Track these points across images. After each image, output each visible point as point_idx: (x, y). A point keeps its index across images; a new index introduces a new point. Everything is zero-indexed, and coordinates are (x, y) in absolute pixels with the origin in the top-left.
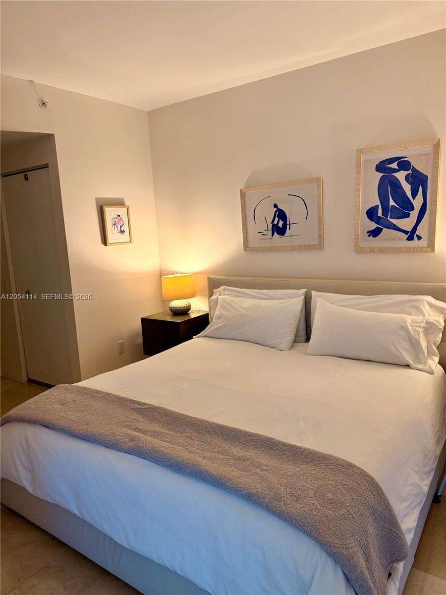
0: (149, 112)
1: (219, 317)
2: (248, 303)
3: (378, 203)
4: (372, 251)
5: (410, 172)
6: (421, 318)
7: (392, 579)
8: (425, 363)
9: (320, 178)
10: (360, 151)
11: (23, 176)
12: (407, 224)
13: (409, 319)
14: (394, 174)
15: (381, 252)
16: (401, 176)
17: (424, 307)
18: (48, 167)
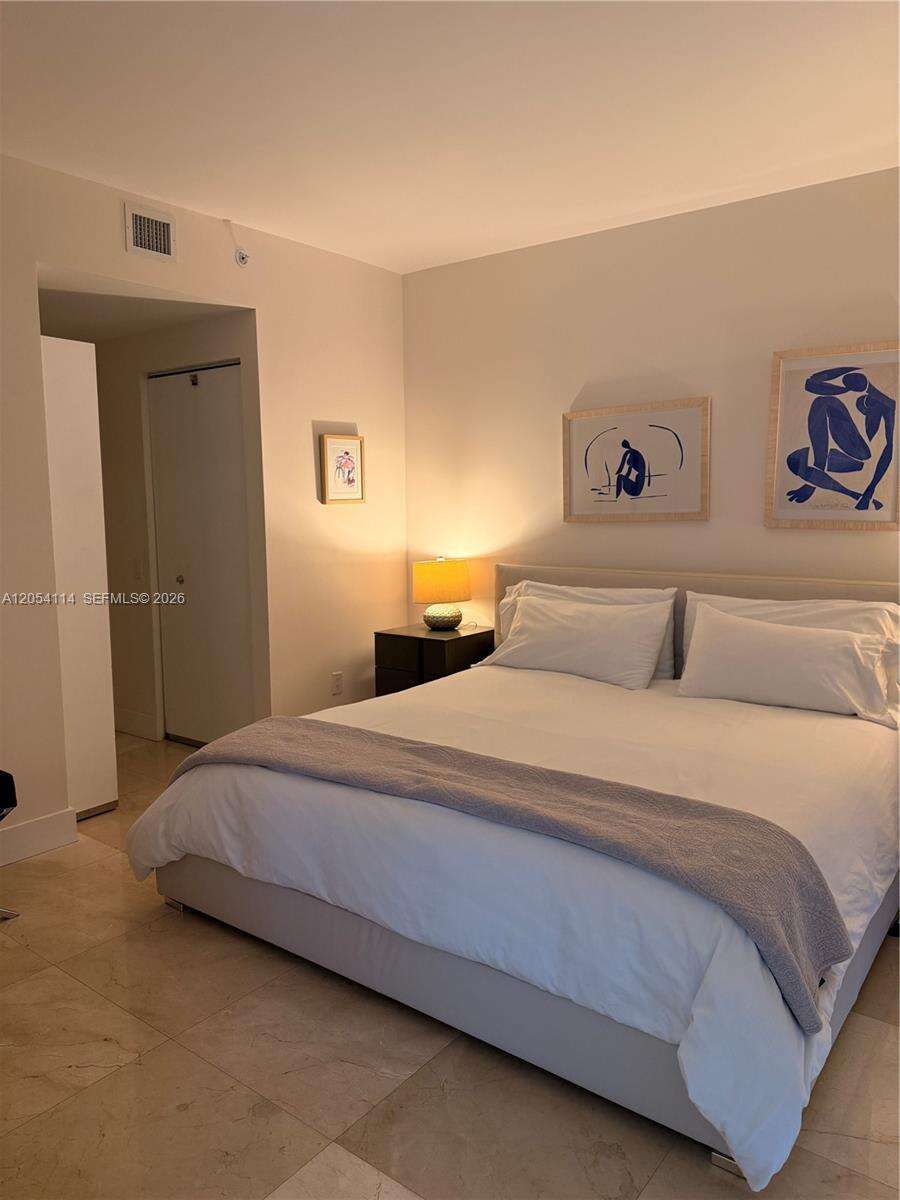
0: (404, 276)
1: (520, 631)
2: (570, 608)
3: (809, 444)
4: (795, 526)
5: (864, 393)
6: (878, 636)
7: (826, 988)
8: (883, 712)
9: (707, 398)
10: (780, 355)
11: (189, 378)
12: (857, 481)
13: (857, 639)
14: (837, 396)
15: (809, 528)
16: (849, 399)
17: (884, 621)
18: (239, 364)
